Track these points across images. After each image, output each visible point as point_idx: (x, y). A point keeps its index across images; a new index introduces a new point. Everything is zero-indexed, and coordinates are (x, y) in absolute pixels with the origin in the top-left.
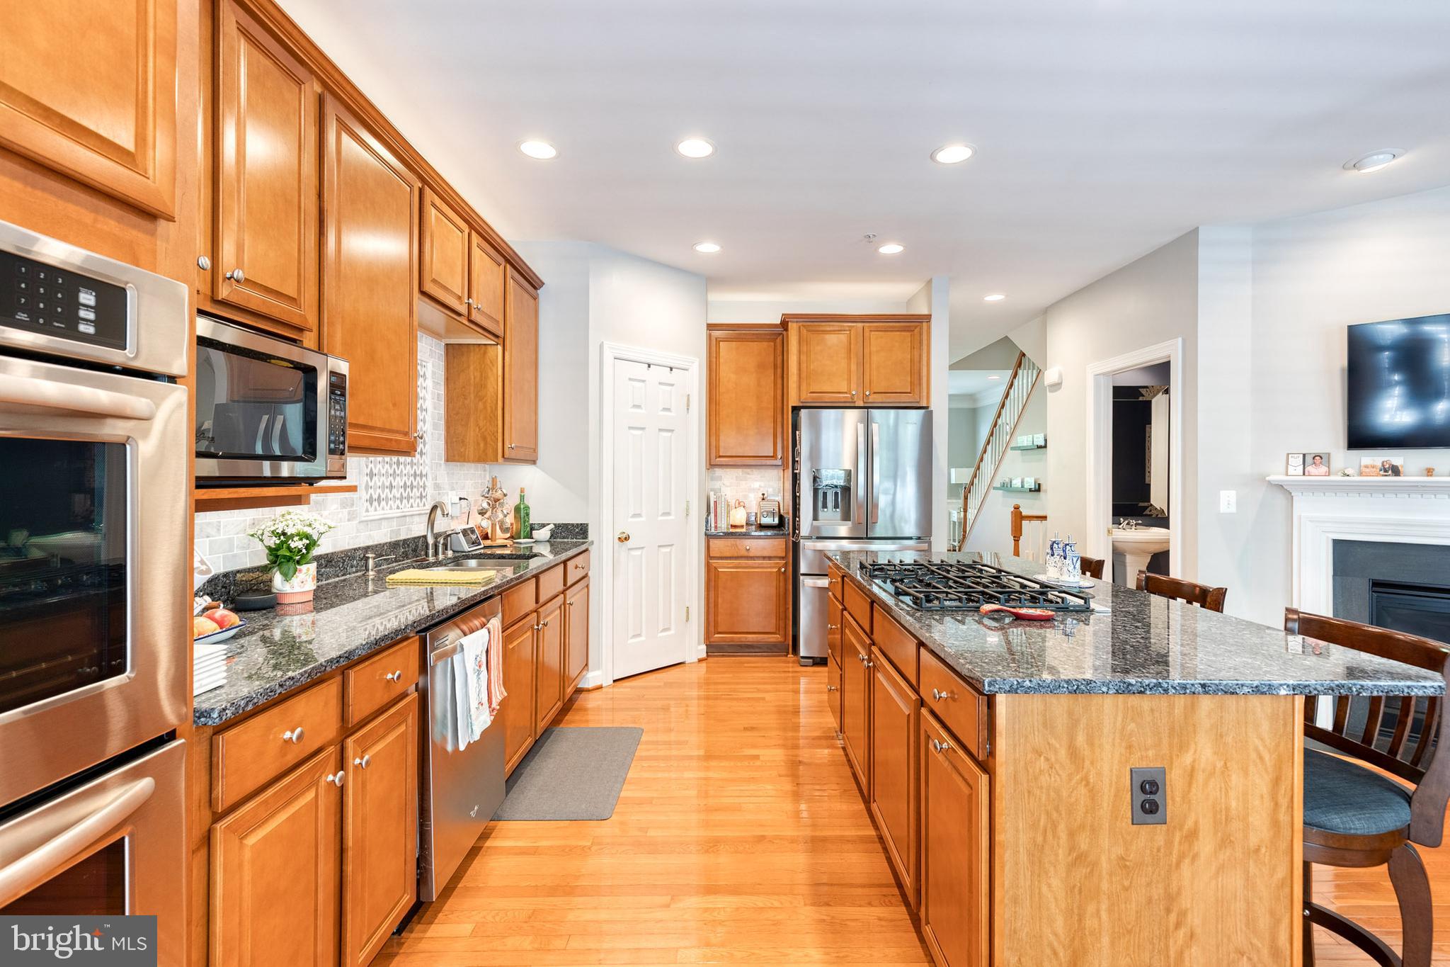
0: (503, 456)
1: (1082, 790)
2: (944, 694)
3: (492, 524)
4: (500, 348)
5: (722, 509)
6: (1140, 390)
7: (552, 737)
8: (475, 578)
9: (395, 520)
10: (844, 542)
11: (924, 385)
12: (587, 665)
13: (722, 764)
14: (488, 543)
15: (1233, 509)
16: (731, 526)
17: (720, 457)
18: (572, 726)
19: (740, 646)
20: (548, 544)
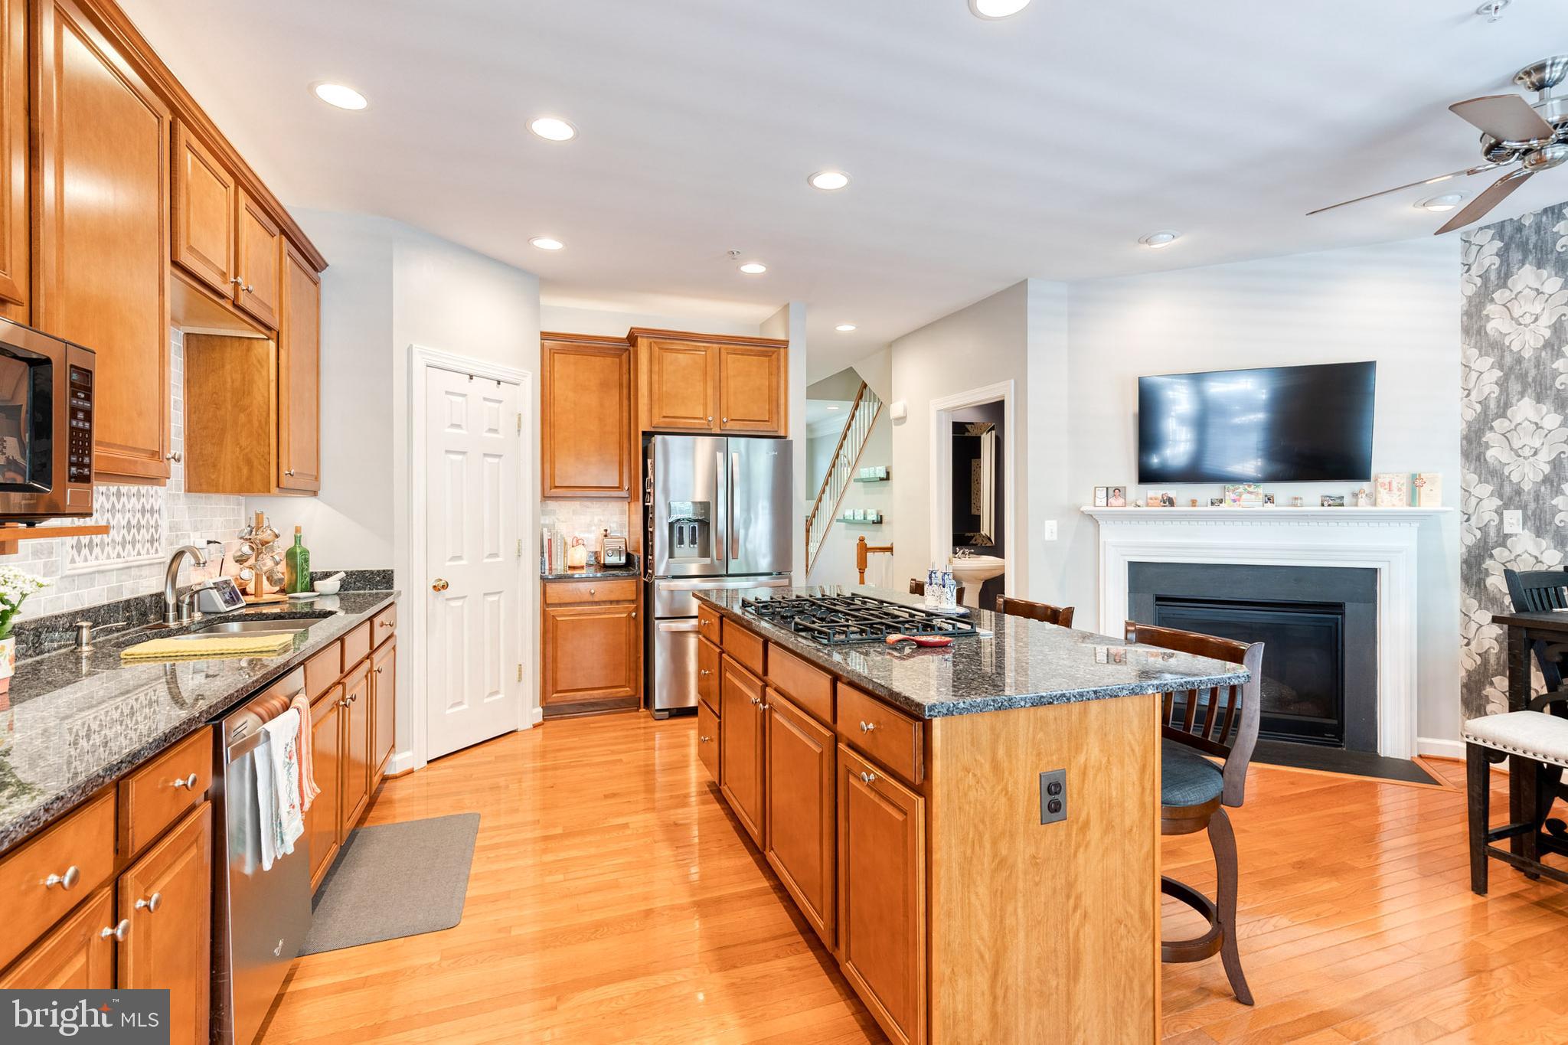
0: (278, 486)
1: (1003, 800)
2: (871, 726)
3: (257, 575)
4: (272, 344)
5: (557, 549)
6: (967, 426)
7: (356, 840)
8: (267, 645)
9: (115, 572)
10: (695, 581)
11: (782, 413)
12: (393, 746)
13: (587, 839)
14: (251, 599)
15: (1055, 537)
16: (569, 567)
17: (556, 487)
18: (383, 823)
19: (583, 705)
20: (337, 598)
